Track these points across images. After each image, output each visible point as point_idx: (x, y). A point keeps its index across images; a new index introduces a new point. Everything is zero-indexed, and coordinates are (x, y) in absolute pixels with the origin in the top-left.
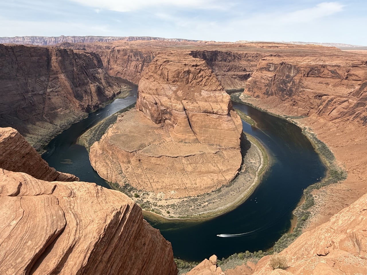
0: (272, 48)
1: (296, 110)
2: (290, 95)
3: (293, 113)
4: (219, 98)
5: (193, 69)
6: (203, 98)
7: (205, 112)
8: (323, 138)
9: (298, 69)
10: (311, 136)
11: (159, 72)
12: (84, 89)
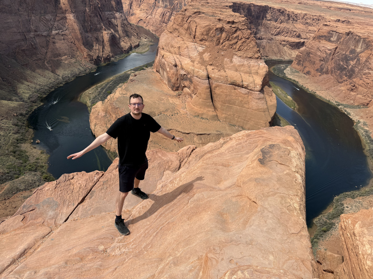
0: (342, 10)
1: (353, 97)
2: (350, 77)
3: (349, 100)
4: (254, 68)
5: (227, 27)
6: (234, 66)
7: (233, 85)
9: (368, 44)
10: (364, 133)
11: (186, 26)
12: (95, 35)
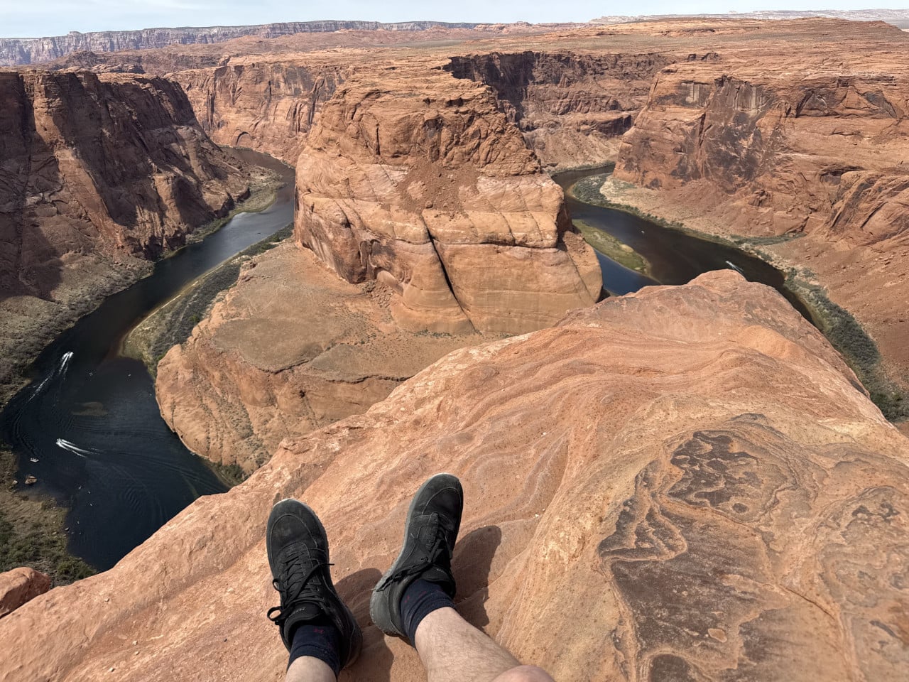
0: (696, 34)
1: (766, 220)
2: (749, 174)
3: (759, 227)
4: (530, 197)
5: (449, 114)
6: (484, 199)
7: (491, 243)
8: (848, 297)
9: (768, 95)
10: (811, 295)
11: (353, 128)
12: (137, 188)
